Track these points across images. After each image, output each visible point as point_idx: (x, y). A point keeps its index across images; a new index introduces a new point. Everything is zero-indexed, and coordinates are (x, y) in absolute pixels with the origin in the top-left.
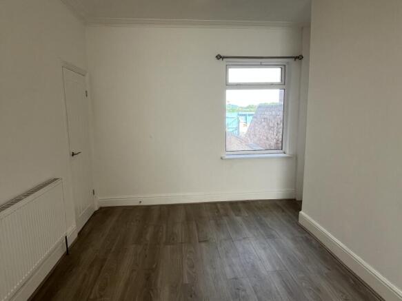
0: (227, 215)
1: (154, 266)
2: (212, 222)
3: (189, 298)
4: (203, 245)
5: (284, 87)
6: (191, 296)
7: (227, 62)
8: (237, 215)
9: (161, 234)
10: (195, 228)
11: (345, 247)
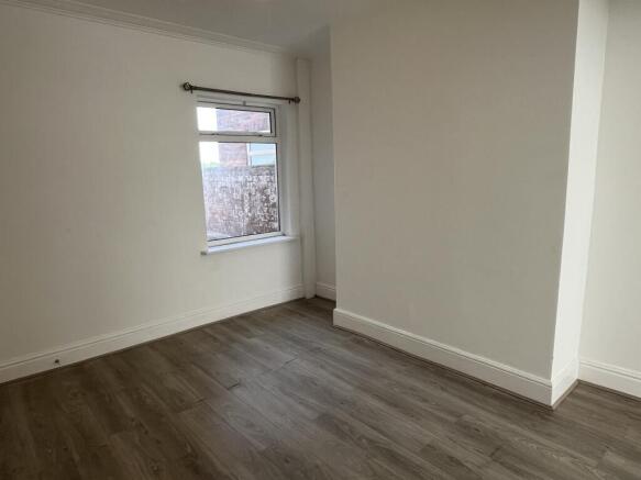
0: (233, 341)
1: (189, 450)
2: (220, 356)
3: (286, 465)
4: (237, 391)
5: (276, 140)
6: (287, 461)
7: (198, 96)
8: (249, 337)
9: (148, 401)
10: (200, 372)
11: (410, 334)
